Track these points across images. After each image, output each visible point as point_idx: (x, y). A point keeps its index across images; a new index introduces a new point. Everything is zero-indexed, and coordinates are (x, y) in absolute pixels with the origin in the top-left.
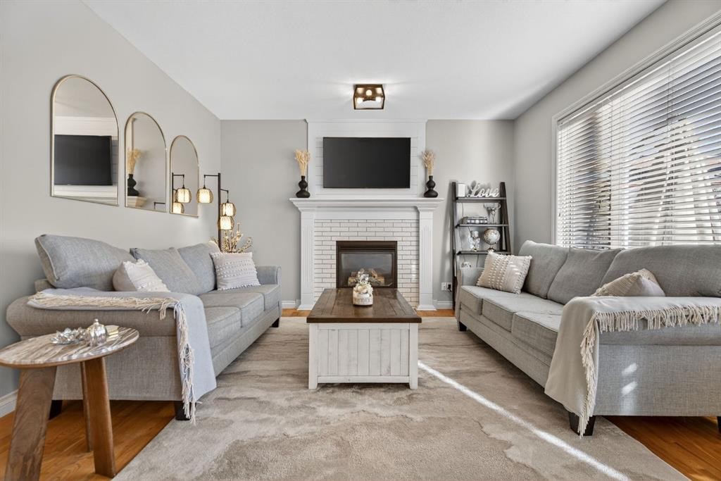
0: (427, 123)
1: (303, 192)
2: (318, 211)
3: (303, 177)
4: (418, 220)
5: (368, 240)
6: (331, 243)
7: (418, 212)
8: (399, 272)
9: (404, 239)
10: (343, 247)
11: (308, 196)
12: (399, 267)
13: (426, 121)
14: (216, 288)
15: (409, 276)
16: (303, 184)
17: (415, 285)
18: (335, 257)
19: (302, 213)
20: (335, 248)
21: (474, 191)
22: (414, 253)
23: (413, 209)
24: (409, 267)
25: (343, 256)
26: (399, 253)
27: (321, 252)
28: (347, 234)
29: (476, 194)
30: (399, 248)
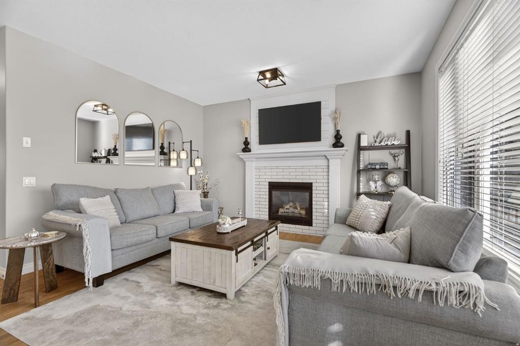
0: (336, 88)
1: (246, 148)
2: (256, 161)
3: (246, 138)
4: (329, 166)
5: (291, 181)
6: (264, 183)
7: (328, 160)
8: (314, 206)
9: (318, 181)
10: (273, 186)
11: (250, 151)
12: (314, 203)
13: (335, 86)
14: (174, 211)
15: (322, 211)
16: (246, 143)
17: (325, 218)
18: (267, 193)
19: (246, 163)
20: (267, 187)
21: (378, 140)
22: (326, 192)
23: (324, 157)
24: (321, 203)
25: (273, 192)
26: (314, 192)
27: (259, 189)
28: (276, 177)
29: (380, 143)
30: (314, 188)
